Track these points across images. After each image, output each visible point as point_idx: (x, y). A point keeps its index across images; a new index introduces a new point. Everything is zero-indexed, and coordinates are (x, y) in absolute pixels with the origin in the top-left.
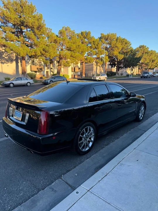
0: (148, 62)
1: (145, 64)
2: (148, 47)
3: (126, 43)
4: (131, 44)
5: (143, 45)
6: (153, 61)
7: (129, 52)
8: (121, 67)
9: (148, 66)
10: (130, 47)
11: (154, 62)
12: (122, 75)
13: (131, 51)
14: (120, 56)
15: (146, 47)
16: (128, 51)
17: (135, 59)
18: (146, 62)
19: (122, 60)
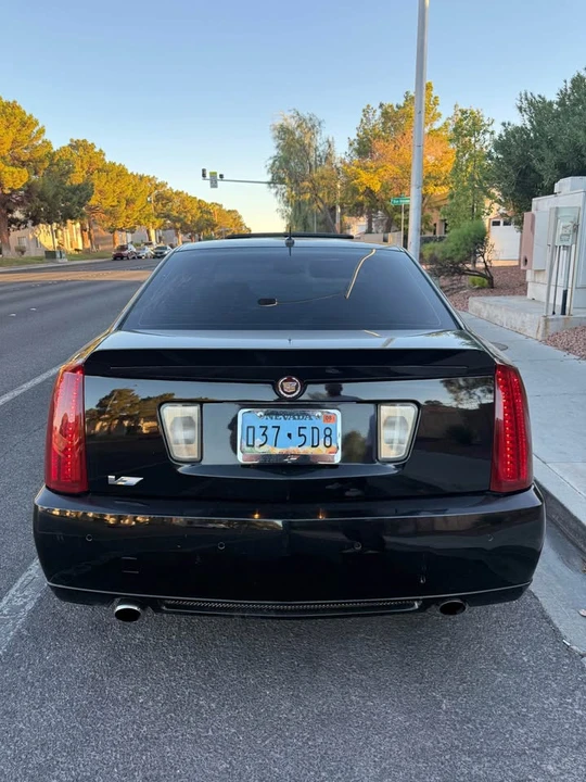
0: (113, 204)
1: (105, 213)
2: (101, 150)
3: (24, 124)
4: (42, 131)
5: (84, 141)
6: (129, 202)
7: (42, 161)
8: (14, 221)
9: (116, 218)
10: (40, 142)
11: (132, 205)
12: (23, 252)
13: (51, 156)
14: (13, 173)
15: (97, 150)
16: (36, 155)
17: (70, 191)
18: (106, 204)
19: (20, 190)
